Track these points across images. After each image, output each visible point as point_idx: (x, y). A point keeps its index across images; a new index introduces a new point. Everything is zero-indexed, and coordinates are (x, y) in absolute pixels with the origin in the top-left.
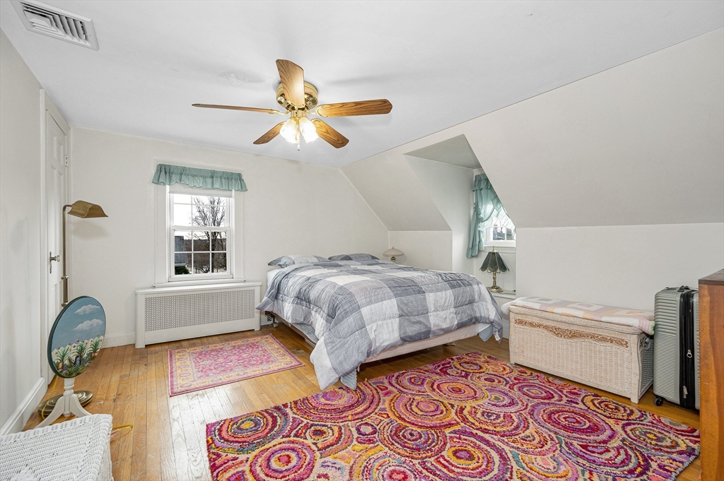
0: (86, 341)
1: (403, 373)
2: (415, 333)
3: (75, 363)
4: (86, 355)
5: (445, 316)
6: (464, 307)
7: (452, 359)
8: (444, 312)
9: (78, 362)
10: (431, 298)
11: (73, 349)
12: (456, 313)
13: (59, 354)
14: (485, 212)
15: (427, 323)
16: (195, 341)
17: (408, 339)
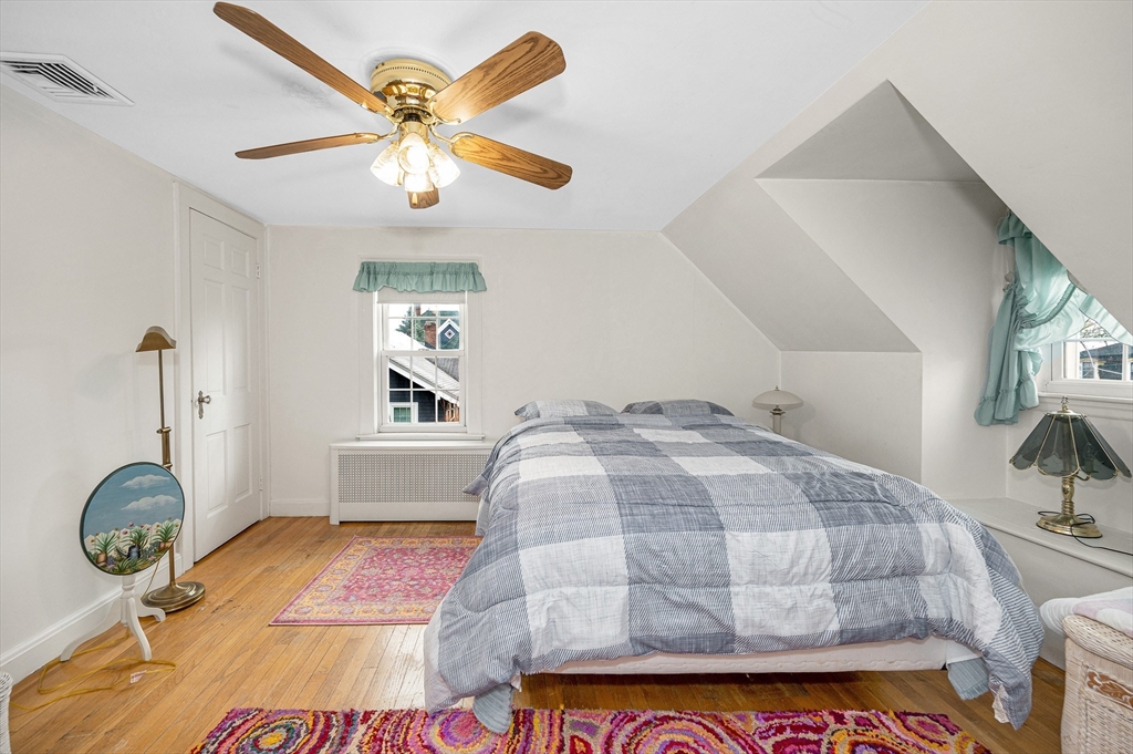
0: (147, 526)
1: (666, 719)
2: (678, 634)
3: (129, 555)
4: (148, 545)
5: (789, 604)
6: (874, 584)
7: (840, 719)
8: (787, 590)
9: (134, 554)
10: (742, 545)
11: (122, 536)
12: (836, 599)
13: (97, 542)
14: (1041, 298)
15: (721, 615)
16: (395, 526)
17: (658, 645)
